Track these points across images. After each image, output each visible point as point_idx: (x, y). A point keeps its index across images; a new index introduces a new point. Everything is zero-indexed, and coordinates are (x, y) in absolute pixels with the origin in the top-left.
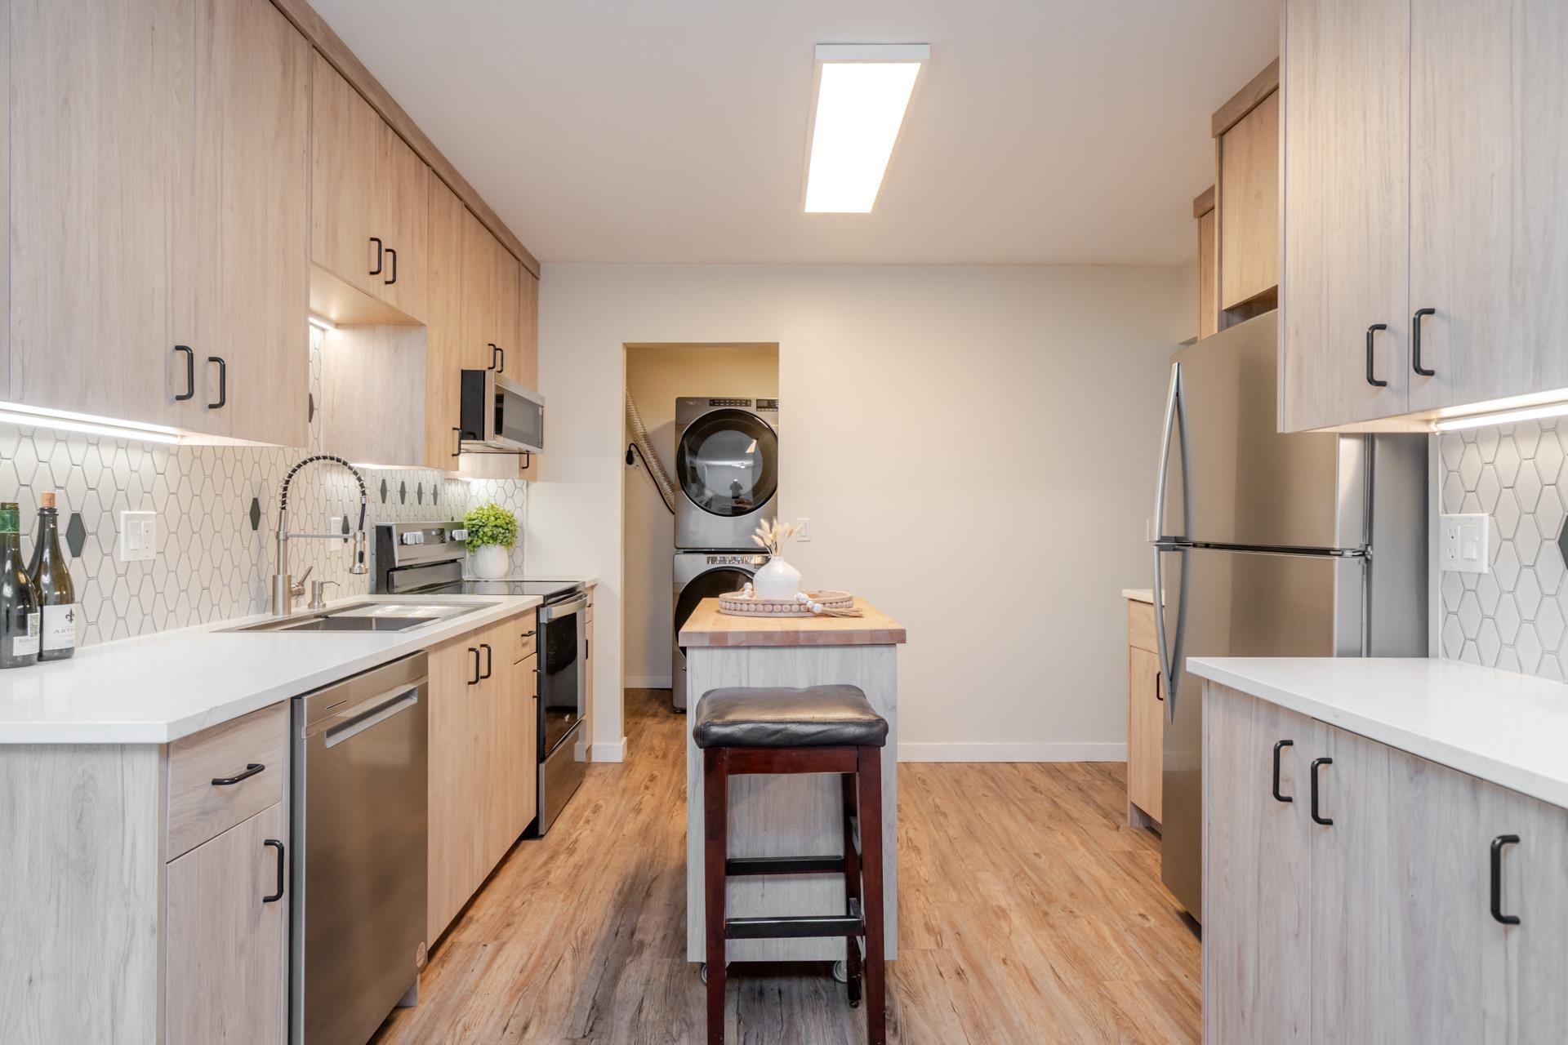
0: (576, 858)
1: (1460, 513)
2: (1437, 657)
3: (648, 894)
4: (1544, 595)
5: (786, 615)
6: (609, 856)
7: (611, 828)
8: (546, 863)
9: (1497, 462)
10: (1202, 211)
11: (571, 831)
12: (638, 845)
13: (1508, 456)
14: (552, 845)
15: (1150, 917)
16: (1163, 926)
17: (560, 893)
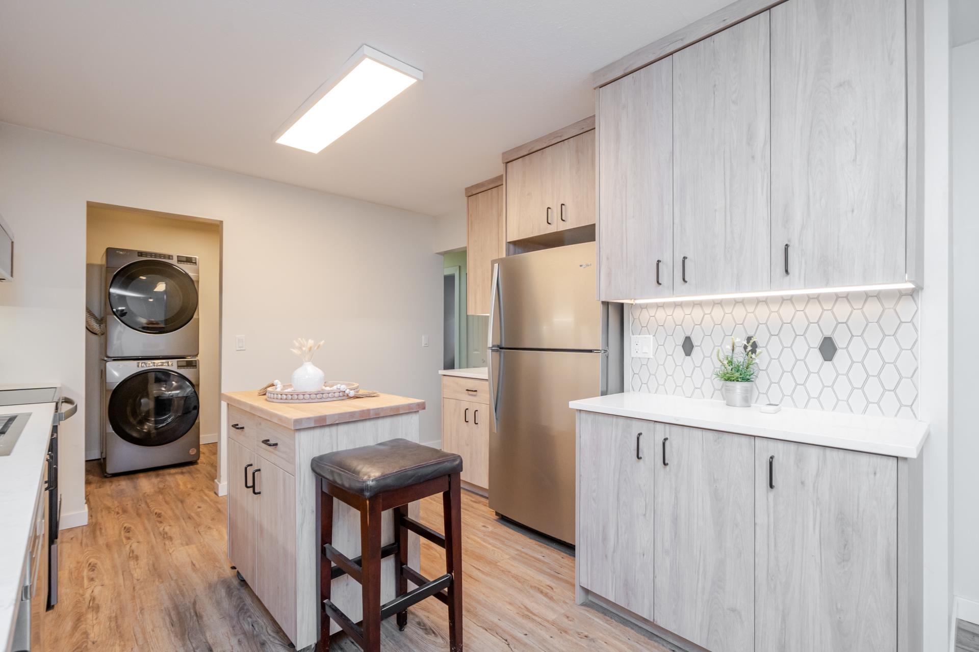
0: (104, 613)
1: (639, 335)
2: (629, 391)
3: (199, 616)
4: (676, 365)
5: (332, 399)
6: (138, 601)
7: (121, 577)
8: (75, 628)
9: (656, 316)
10: (470, 194)
11: (81, 592)
12: (157, 583)
13: (661, 314)
14: (69, 609)
15: (488, 526)
16: (495, 528)
17: (113, 645)
